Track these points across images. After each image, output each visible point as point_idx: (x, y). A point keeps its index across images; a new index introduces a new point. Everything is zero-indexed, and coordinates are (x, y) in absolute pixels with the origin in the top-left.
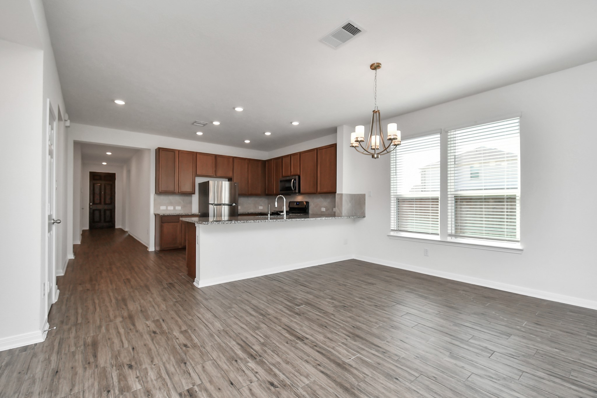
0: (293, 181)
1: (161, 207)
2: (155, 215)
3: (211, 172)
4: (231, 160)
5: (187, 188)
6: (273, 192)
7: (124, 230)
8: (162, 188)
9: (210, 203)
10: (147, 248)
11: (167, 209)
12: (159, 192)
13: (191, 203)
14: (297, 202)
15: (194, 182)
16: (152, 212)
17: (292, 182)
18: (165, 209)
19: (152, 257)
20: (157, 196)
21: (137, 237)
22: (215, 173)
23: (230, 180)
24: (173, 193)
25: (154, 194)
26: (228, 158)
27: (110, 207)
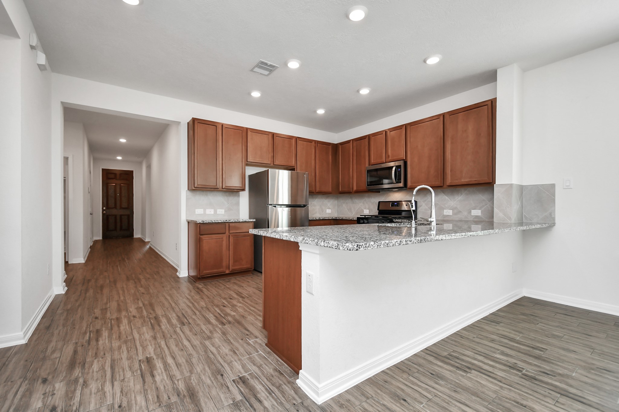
0: (396, 169)
1: (196, 210)
2: (188, 222)
4: (293, 141)
5: (234, 182)
6: (353, 188)
7: (144, 240)
8: (199, 182)
10: (176, 270)
11: (205, 214)
12: (194, 187)
13: (238, 204)
14: (393, 202)
15: (243, 173)
16: (184, 218)
17: (394, 171)
19: (185, 286)
20: (189, 193)
21: (161, 252)
22: (272, 160)
23: (291, 169)
24: (214, 189)
25: (186, 191)
26: (290, 138)
27: (127, 212)
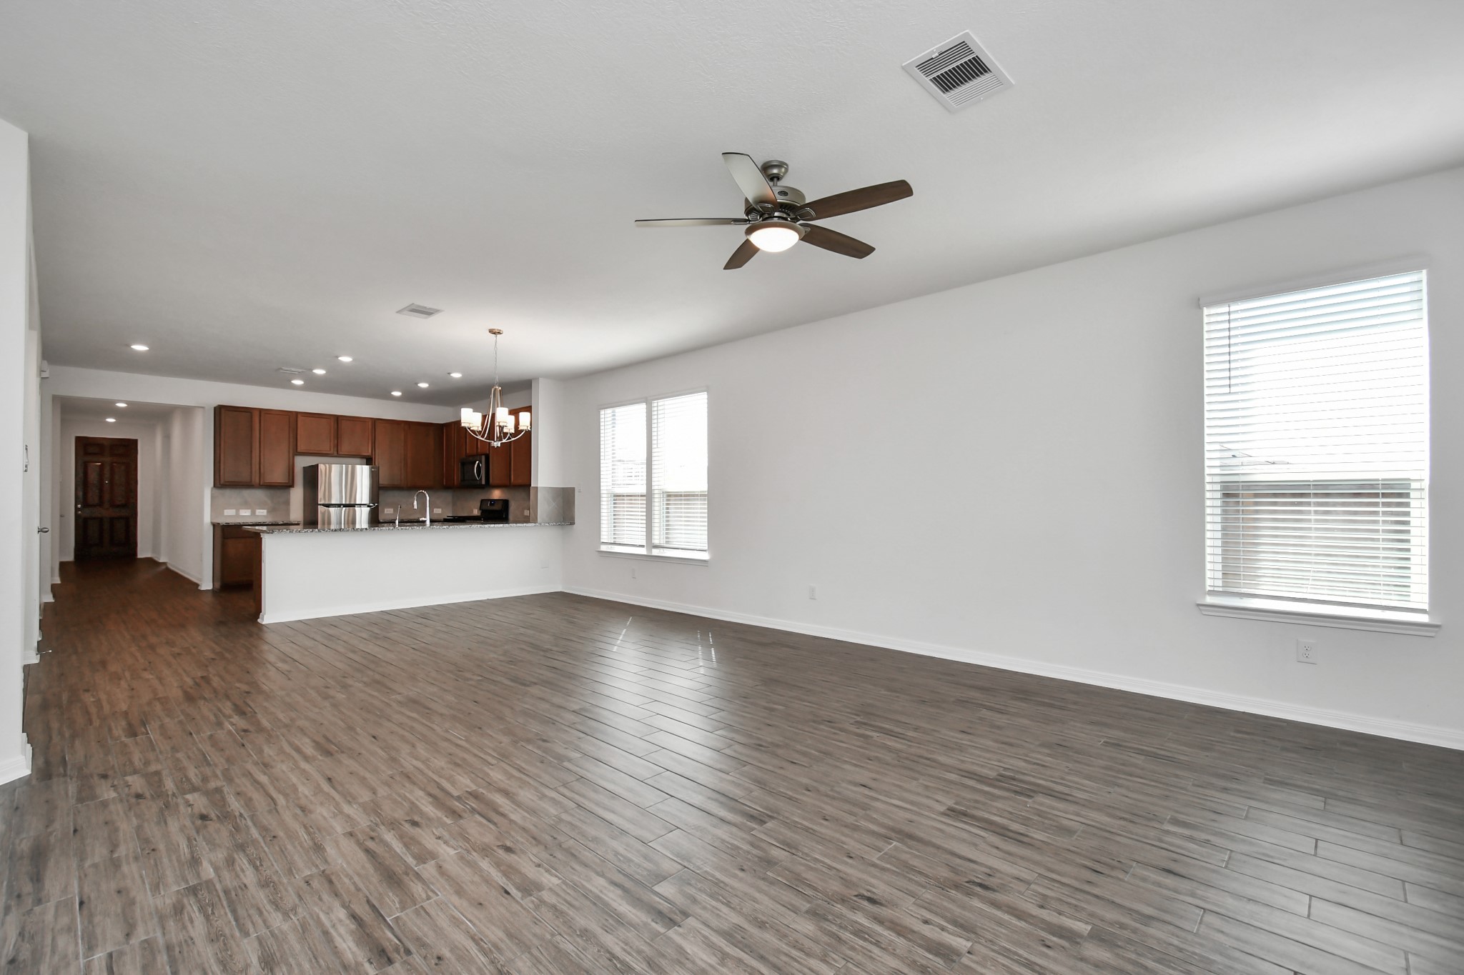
0: (478, 464)
1: (225, 511)
2: (214, 525)
3: (326, 447)
4: (370, 424)
5: (278, 476)
6: (454, 483)
7: (156, 559)
8: (227, 476)
9: (319, 503)
10: (198, 585)
11: (237, 515)
12: (221, 483)
13: (287, 503)
14: (491, 500)
15: (292, 466)
16: (207, 519)
17: (476, 466)
18: (234, 514)
19: (209, 599)
20: (216, 491)
21: (183, 571)
22: (336, 449)
23: (369, 461)
24: (248, 485)
25: (212, 488)
26: (364, 420)
27: (124, 513)
